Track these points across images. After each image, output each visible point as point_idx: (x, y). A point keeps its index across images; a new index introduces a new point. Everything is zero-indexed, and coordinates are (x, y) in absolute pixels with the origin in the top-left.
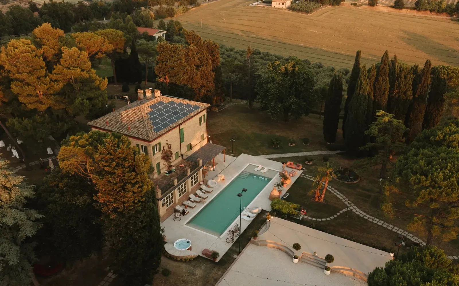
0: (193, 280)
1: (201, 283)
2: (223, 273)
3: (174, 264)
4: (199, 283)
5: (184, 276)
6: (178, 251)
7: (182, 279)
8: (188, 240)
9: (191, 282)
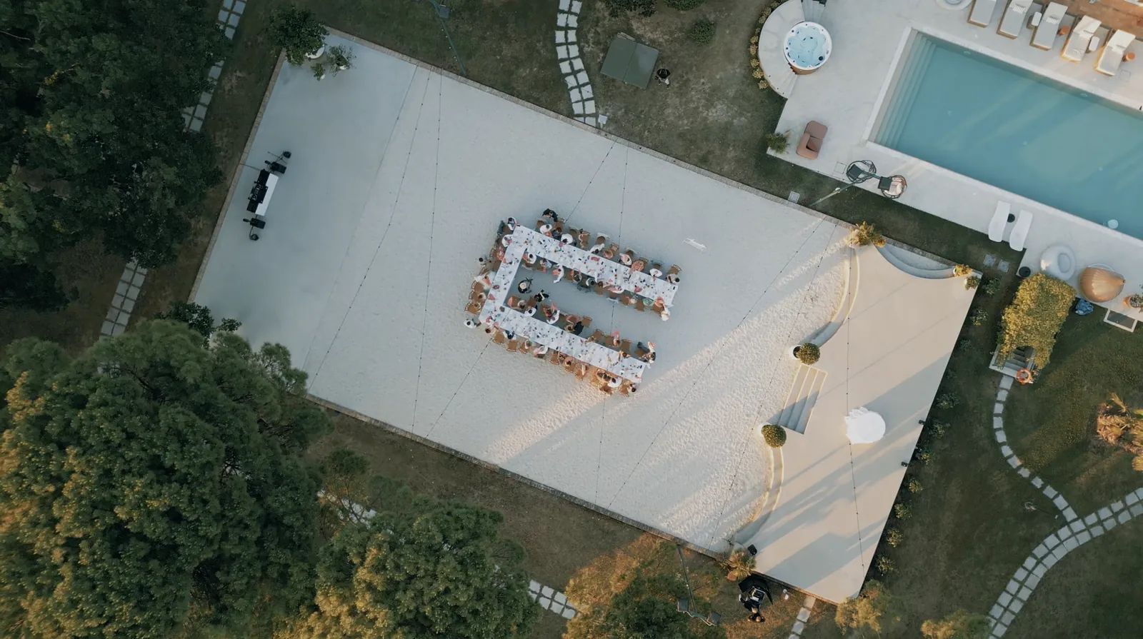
0: (692, 105)
1: (686, 128)
2: (730, 176)
3: (738, 44)
4: (686, 122)
5: (702, 80)
6: (780, 42)
7: (691, 77)
8: (827, 57)
9: (687, 102)
